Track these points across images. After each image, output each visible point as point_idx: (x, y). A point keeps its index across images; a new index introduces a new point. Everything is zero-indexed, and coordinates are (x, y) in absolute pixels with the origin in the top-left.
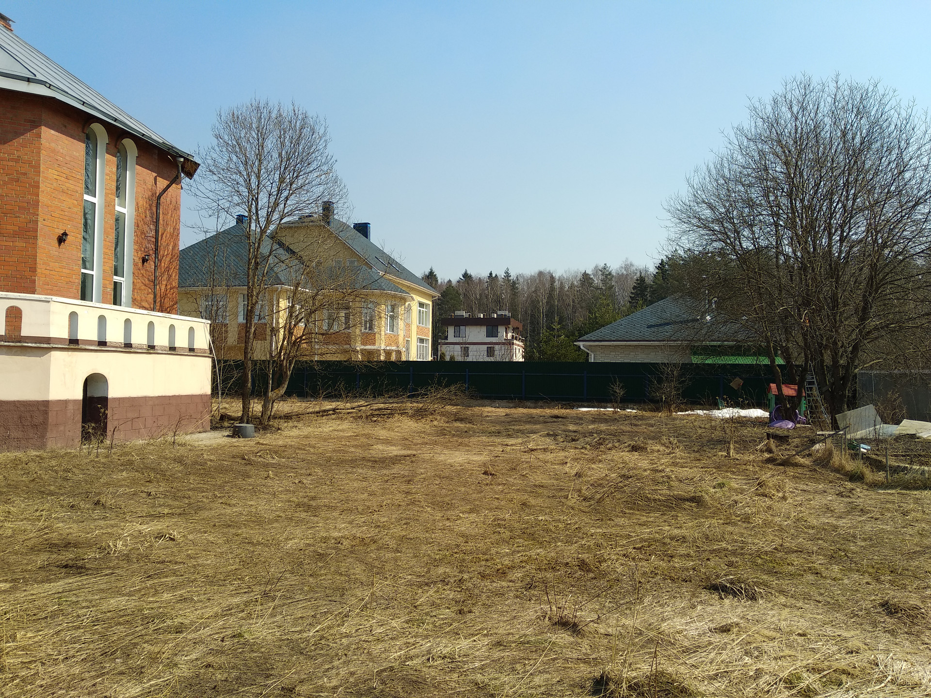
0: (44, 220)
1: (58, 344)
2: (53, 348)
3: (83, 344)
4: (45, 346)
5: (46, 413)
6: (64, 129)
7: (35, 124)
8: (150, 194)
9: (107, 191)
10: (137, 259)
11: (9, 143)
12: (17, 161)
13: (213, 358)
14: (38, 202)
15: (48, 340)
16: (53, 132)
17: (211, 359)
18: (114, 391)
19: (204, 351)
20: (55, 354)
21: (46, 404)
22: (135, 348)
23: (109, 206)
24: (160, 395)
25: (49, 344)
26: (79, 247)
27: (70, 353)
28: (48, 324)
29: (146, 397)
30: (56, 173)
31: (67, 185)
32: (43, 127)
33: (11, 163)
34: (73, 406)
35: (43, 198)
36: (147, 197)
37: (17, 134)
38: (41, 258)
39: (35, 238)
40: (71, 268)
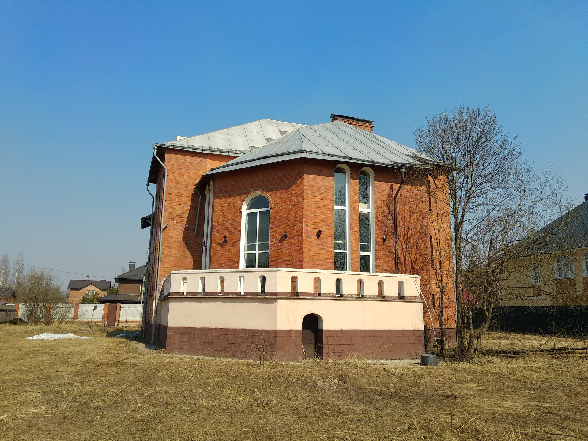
0: (307, 225)
1: (283, 296)
2: (279, 298)
3: (301, 295)
4: (274, 297)
5: (275, 337)
6: (318, 173)
7: (301, 175)
8: (387, 197)
9: (352, 201)
10: (378, 240)
11: (291, 188)
12: (294, 196)
13: (424, 303)
14: (303, 216)
15: (275, 294)
16: (311, 176)
17: (422, 304)
18: (327, 325)
19: (416, 298)
20: (279, 302)
21: (275, 332)
22: (345, 297)
23: (354, 209)
24: (371, 329)
25: (277, 296)
26: (332, 237)
27: (291, 301)
28: (276, 285)
29: (357, 330)
30: (315, 198)
31: (322, 203)
32: (305, 175)
33: (292, 198)
34: (295, 334)
35: (306, 213)
36: (384, 199)
37: (294, 182)
38: (306, 246)
39: (302, 236)
40: (327, 250)
